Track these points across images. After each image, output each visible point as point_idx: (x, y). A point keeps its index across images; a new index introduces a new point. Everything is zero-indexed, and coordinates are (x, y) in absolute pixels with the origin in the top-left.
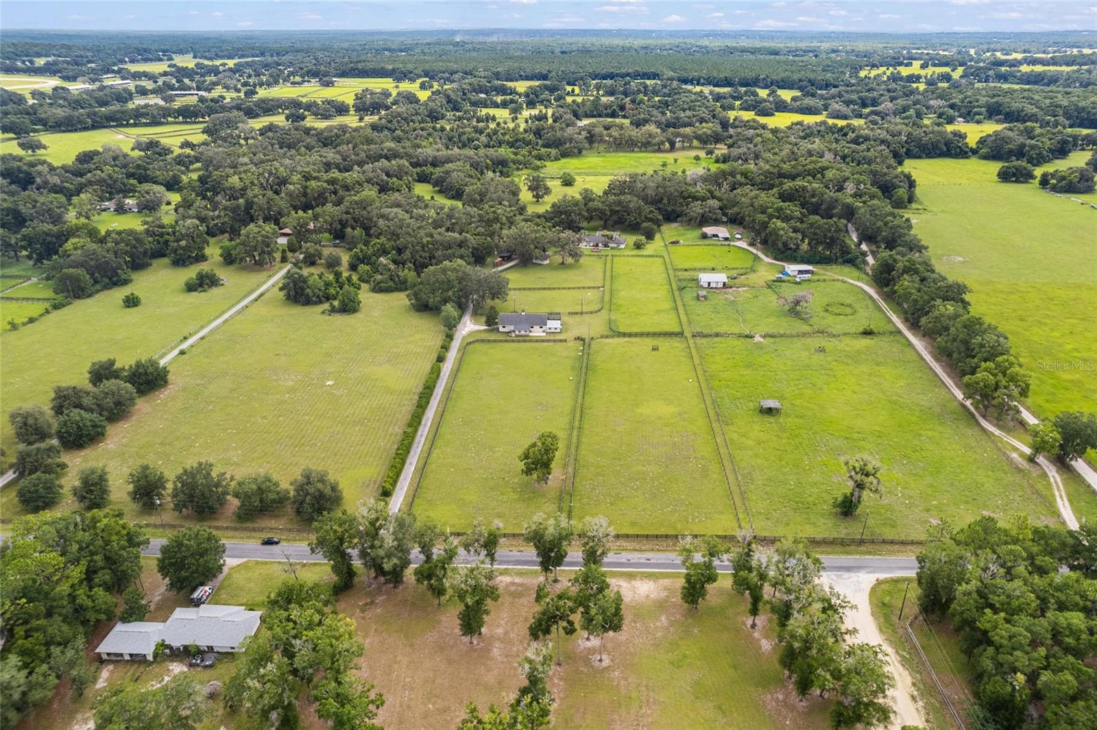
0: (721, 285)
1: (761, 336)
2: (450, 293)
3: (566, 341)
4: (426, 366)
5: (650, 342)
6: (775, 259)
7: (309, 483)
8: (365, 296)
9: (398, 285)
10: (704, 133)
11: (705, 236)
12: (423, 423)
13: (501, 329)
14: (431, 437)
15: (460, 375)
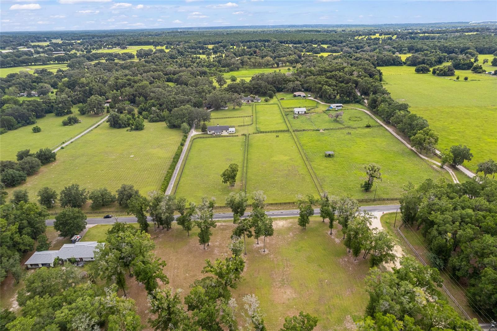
0: (303, 113)
1: (323, 130)
2: (185, 119)
3: (238, 136)
4: (175, 149)
5: (275, 134)
6: (326, 103)
7: (125, 190)
8: (146, 123)
9: (161, 119)
10: (292, 59)
11: (295, 96)
12: (176, 168)
13: (209, 133)
14: (180, 174)
15: (191, 150)
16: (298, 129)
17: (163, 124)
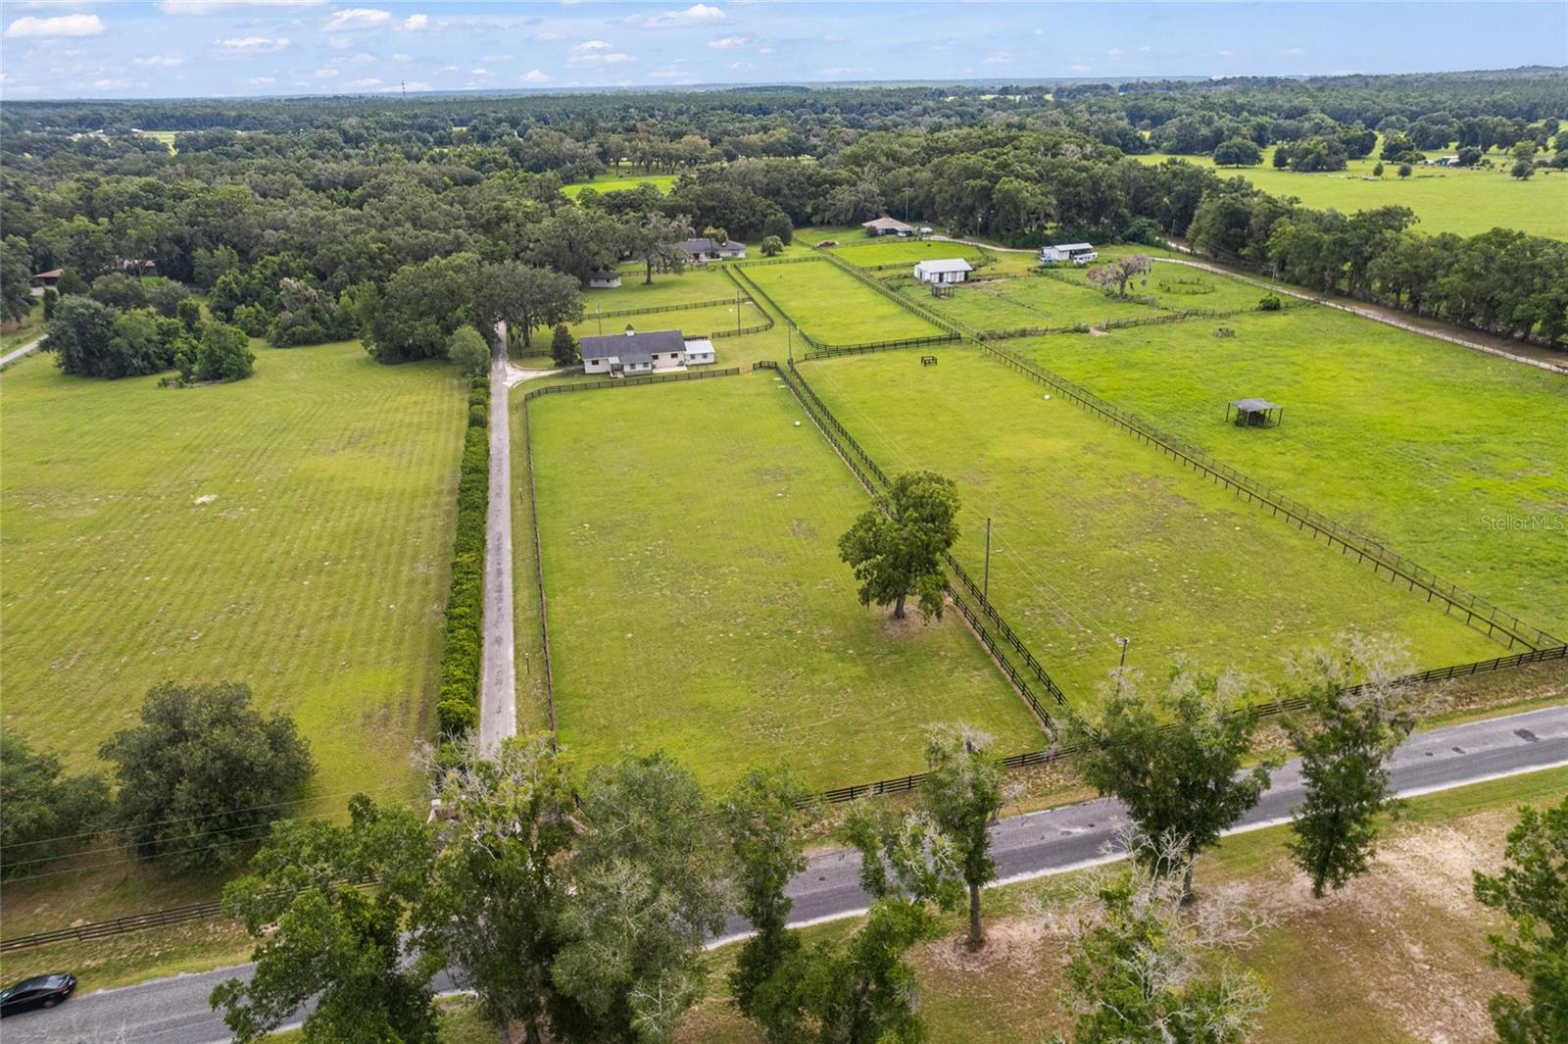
0: (960, 277)
1: (1100, 329)
2: (459, 312)
3: (737, 371)
4: (448, 444)
5: (914, 356)
6: (1013, 247)
8: (261, 353)
9: (335, 331)
11: (873, 233)
12: (490, 544)
13: (589, 368)
14: (526, 572)
15: (534, 447)
16: (999, 331)
17: (355, 350)
